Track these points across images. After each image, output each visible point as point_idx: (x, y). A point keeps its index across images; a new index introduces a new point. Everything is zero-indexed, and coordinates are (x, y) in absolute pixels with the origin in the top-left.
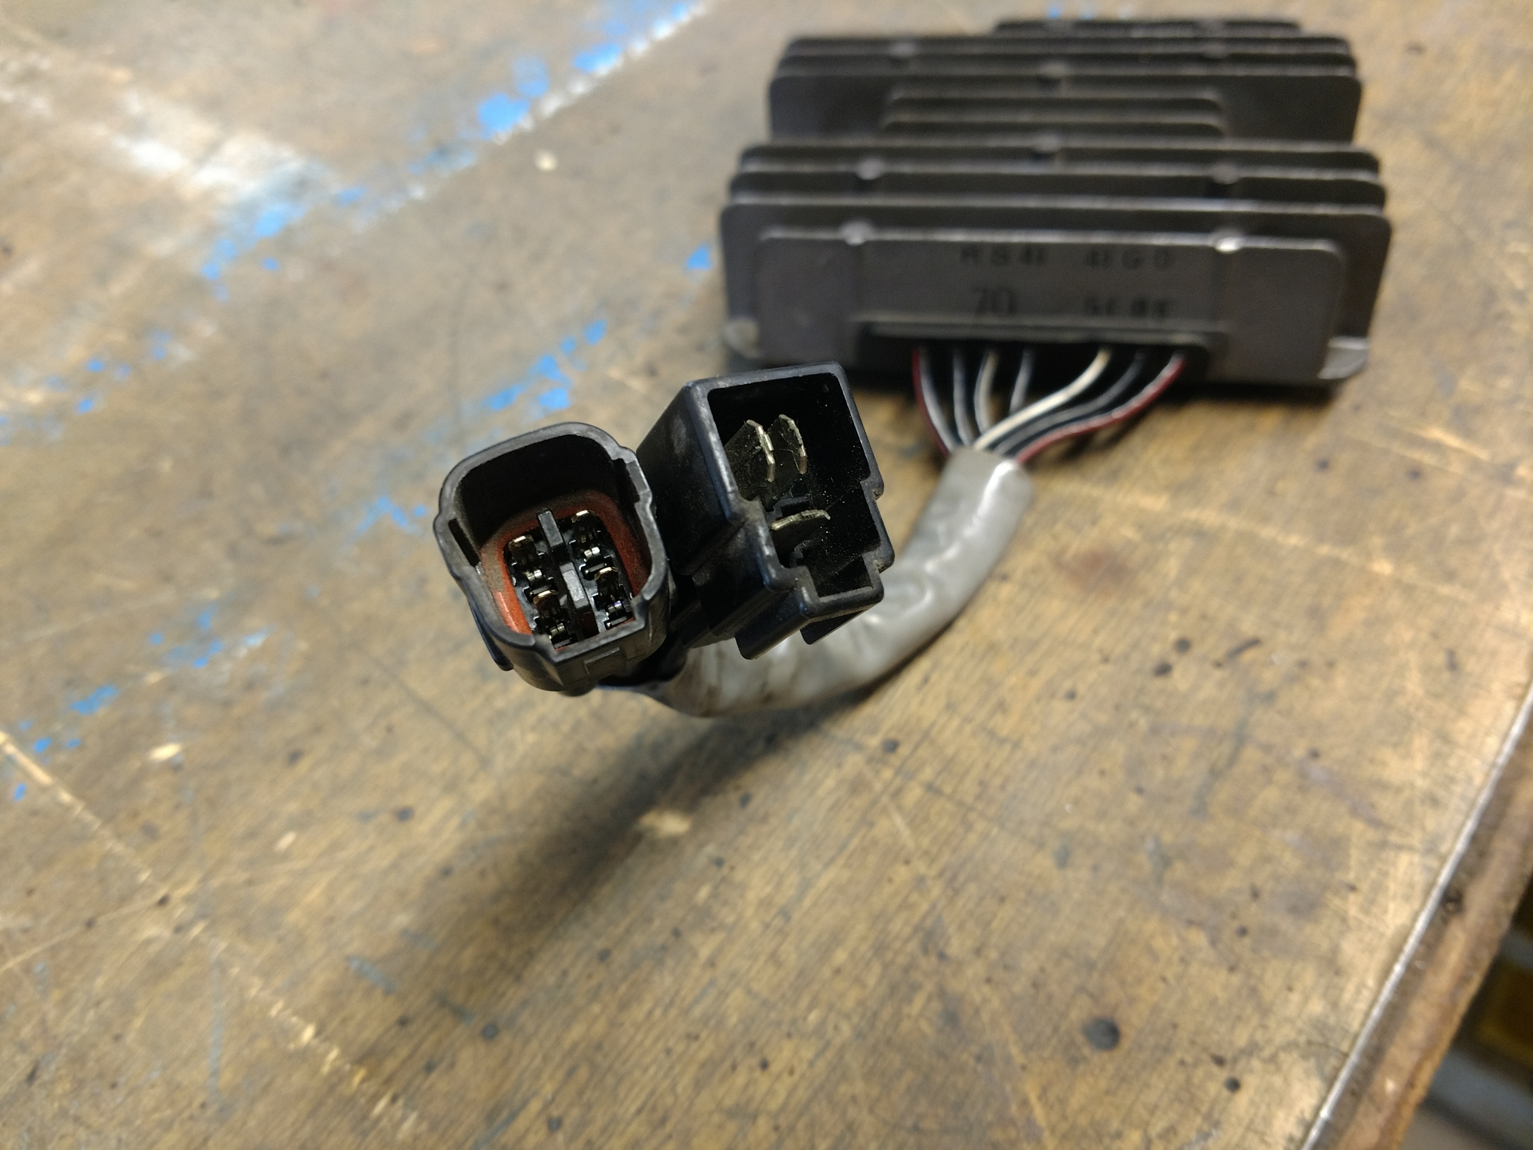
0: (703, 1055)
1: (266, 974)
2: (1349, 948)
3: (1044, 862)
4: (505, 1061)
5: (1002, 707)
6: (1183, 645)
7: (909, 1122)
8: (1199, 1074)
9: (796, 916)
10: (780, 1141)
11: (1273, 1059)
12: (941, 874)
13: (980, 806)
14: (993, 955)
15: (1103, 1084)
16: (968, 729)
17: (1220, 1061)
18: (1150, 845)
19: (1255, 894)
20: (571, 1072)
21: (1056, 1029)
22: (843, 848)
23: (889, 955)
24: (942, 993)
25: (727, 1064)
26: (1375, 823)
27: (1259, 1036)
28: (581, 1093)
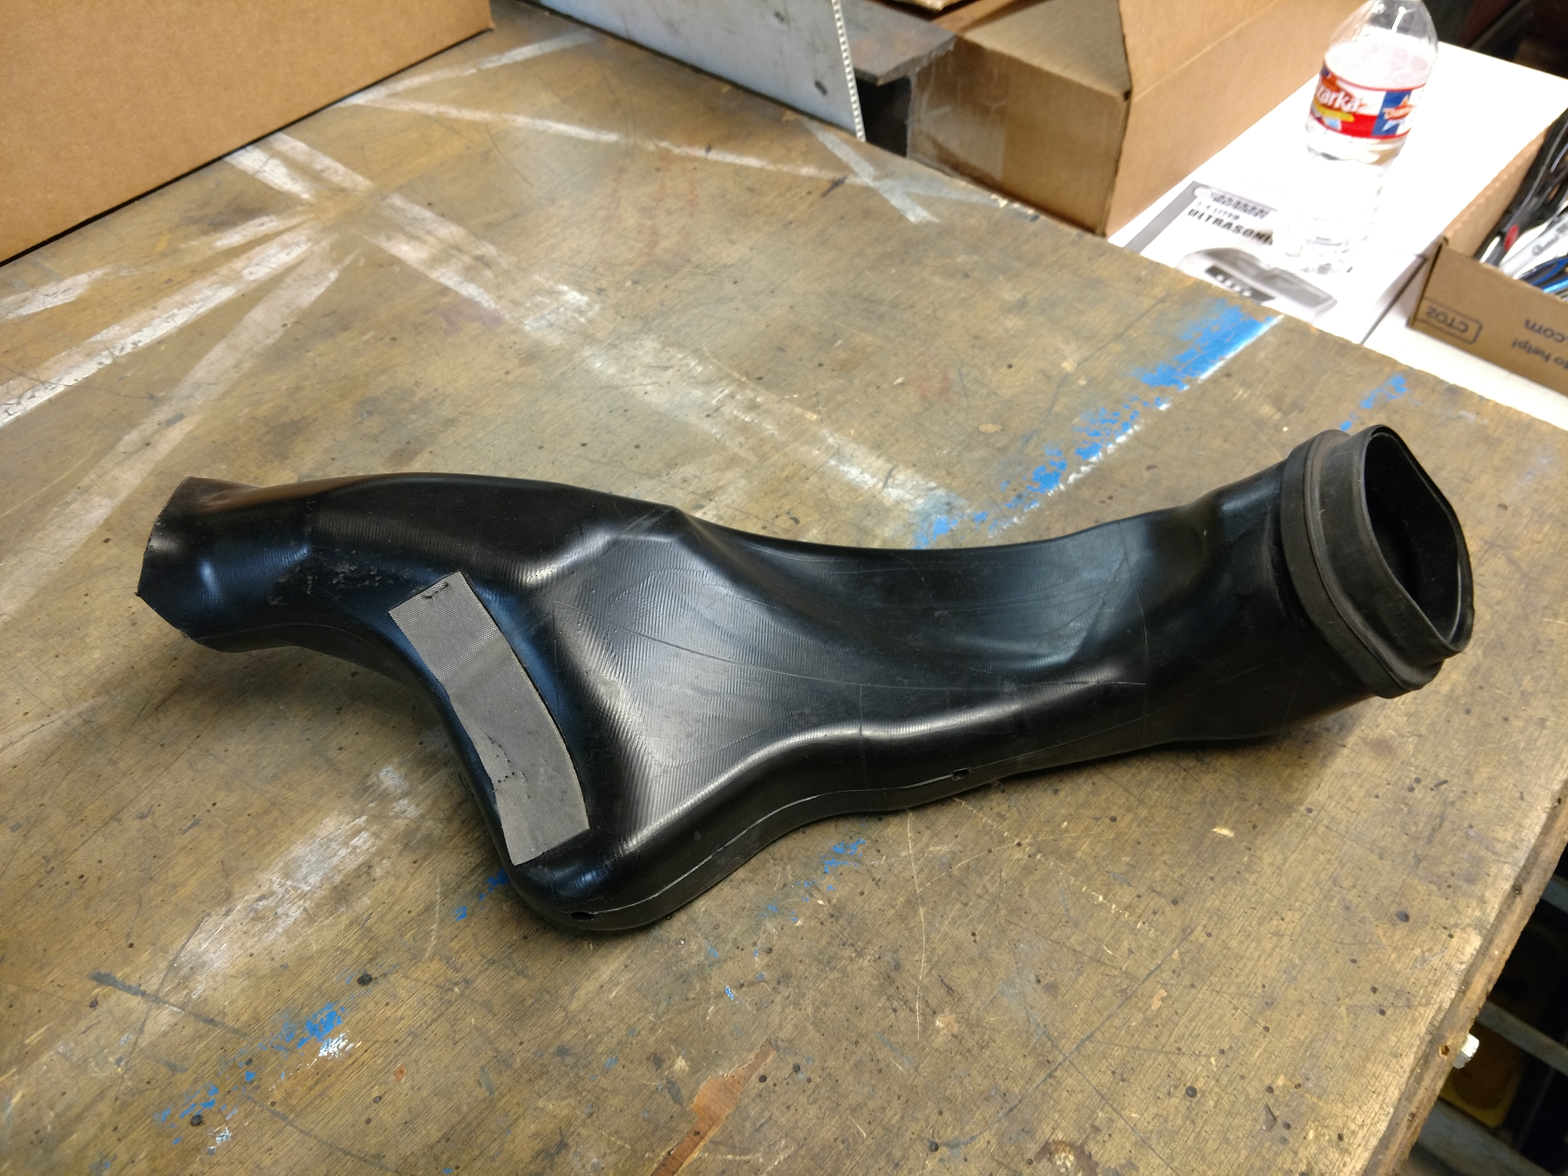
0: (1259, 915)
1: (1076, 876)
2: (1488, 894)
3: (1374, 857)
4: (1183, 913)
5: (1350, 799)
6: (1418, 781)
7: (1339, 940)
8: (1438, 932)
9: (1284, 870)
10: (1294, 944)
11: (1464, 929)
12: (1336, 859)
13: (1347, 835)
14: (1360, 888)
15: (1405, 933)
16: (1339, 806)
17: (1445, 928)
18: (1412, 854)
19: (1453, 874)
20: (1210, 918)
21: (1386, 914)
22: (1297, 847)
23: (1322, 886)
24: (1343, 900)
25: (1269, 918)
26: (1496, 854)
27: (1458, 921)
28: (1216, 925)
